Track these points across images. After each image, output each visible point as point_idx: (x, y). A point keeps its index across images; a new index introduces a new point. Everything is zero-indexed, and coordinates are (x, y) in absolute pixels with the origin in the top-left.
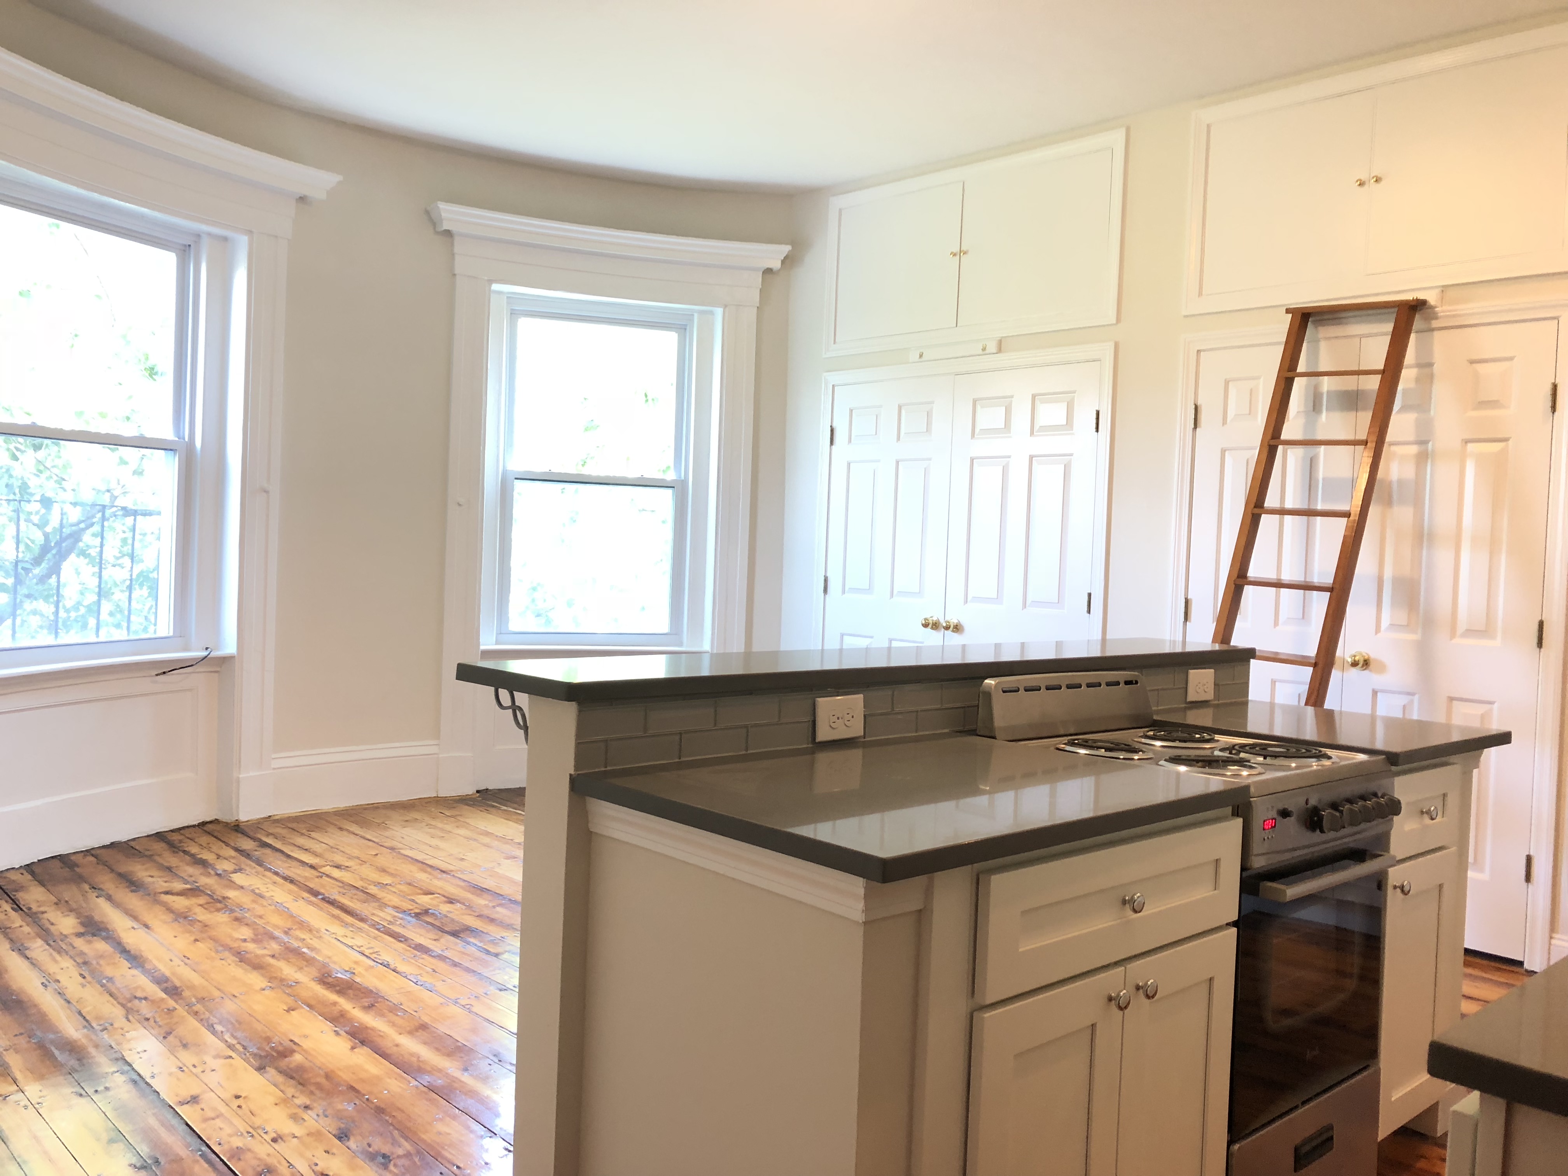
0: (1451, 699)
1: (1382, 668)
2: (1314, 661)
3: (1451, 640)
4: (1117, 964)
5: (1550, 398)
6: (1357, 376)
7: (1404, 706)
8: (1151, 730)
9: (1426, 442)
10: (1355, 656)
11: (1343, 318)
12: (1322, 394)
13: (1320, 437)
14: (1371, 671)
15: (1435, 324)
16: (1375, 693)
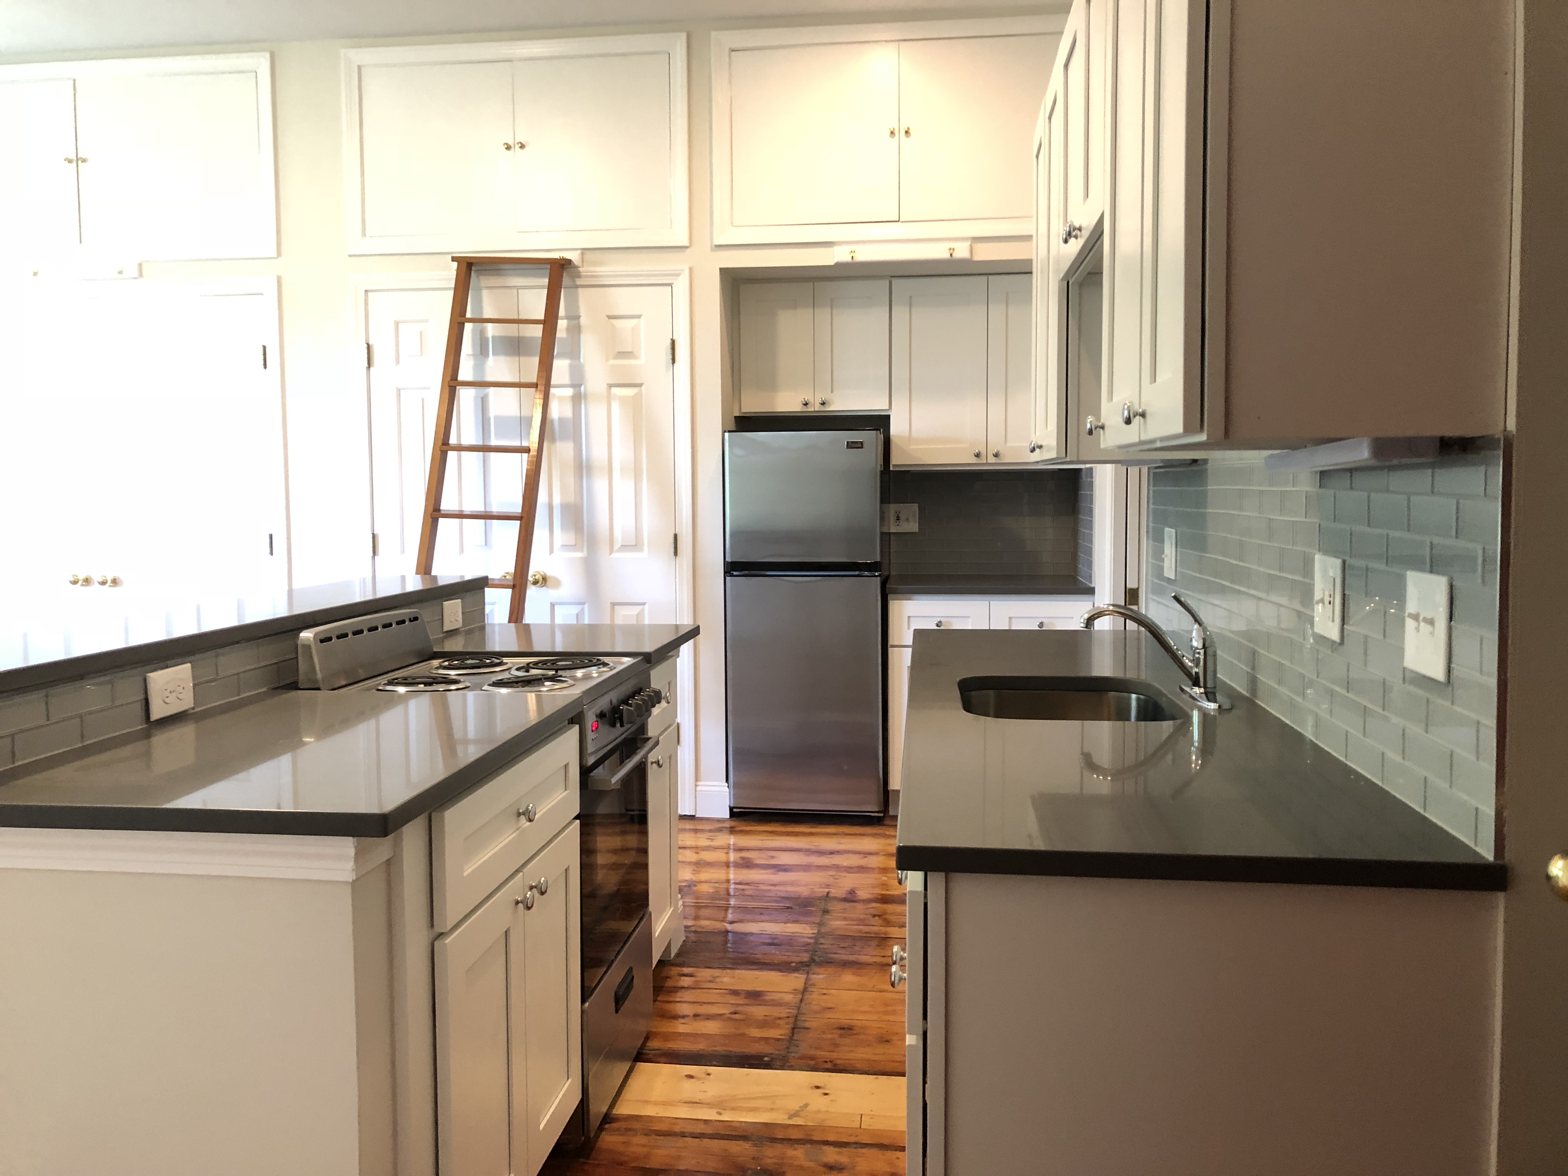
0: (614, 605)
1: (557, 584)
2: (512, 584)
3: (610, 555)
4: (517, 871)
5: (670, 351)
6: (517, 325)
7: (577, 615)
8: (447, 661)
9: (580, 385)
10: (535, 576)
11: (502, 269)
12: (487, 339)
13: (489, 378)
14: (547, 587)
15: (579, 282)
16: (553, 606)
